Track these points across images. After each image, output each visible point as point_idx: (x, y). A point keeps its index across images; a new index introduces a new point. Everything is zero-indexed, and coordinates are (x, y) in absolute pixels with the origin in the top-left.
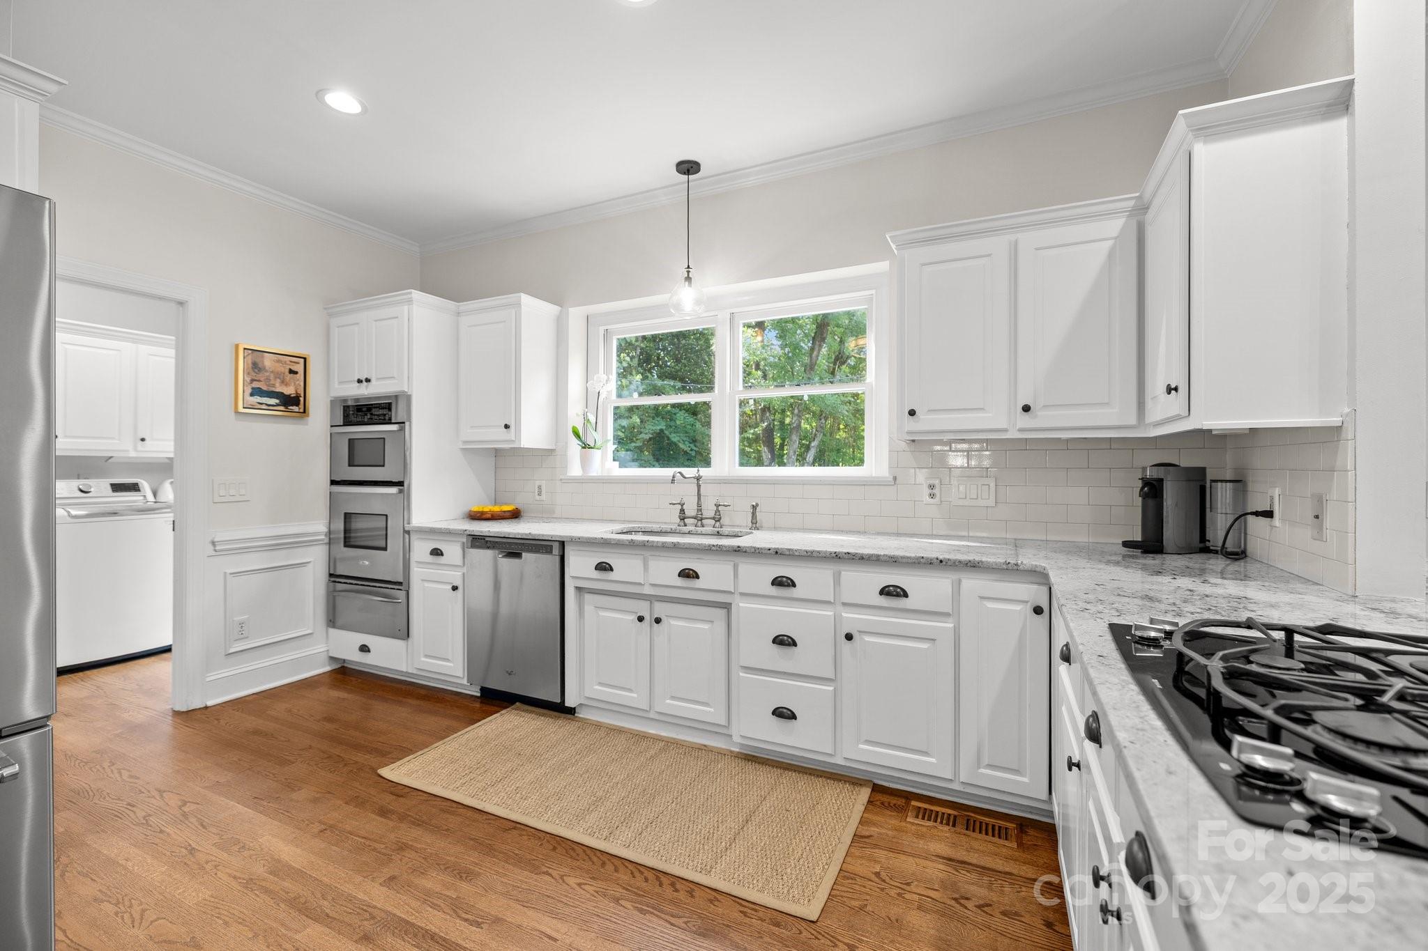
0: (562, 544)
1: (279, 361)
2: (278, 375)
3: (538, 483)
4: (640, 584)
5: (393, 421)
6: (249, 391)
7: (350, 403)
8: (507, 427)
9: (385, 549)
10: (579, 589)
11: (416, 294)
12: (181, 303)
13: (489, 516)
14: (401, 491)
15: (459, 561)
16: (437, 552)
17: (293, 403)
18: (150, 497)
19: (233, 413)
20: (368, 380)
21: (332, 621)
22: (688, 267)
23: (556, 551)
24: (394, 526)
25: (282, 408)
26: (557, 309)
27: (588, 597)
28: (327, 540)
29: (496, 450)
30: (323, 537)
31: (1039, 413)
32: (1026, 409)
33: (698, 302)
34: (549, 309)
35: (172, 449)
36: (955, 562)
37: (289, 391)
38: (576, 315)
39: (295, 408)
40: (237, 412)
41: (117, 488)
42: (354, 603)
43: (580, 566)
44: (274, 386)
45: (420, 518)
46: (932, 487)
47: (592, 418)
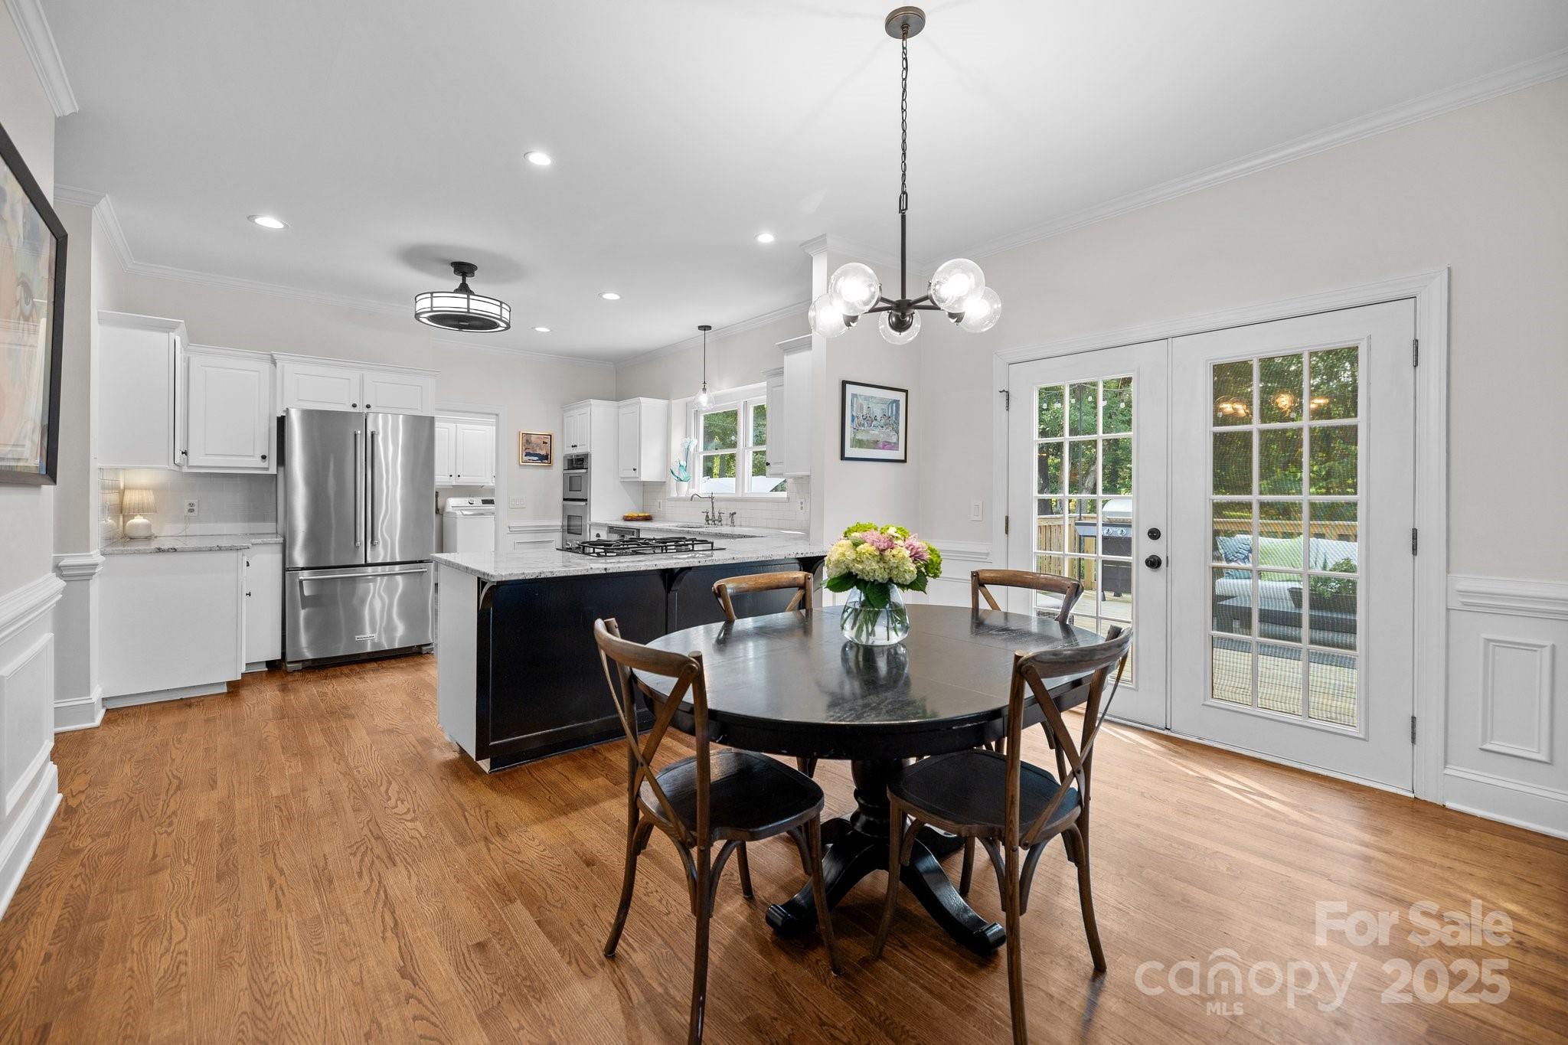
1: (538, 438)
2: (538, 445)
3: (658, 501)
5: (584, 467)
6: (524, 454)
7: (571, 458)
8: (635, 469)
9: (581, 534)
11: (594, 401)
12: (497, 415)
13: (631, 518)
14: (587, 504)
16: (598, 536)
17: (545, 458)
19: (518, 466)
20: (577, 446)
22: (705, 383)
24: (585, 521)
25: (539, 461)
26: (665, 402)
28: (561, 530)
30: (560, 528)
34: (660, 403)
37: (543, 453)
38: (677, 405)
39: (545, 461)
41: (485, 502)
44: (536, 450)
45: (593, 517)
46: (802, 503)
47: (683, 463)
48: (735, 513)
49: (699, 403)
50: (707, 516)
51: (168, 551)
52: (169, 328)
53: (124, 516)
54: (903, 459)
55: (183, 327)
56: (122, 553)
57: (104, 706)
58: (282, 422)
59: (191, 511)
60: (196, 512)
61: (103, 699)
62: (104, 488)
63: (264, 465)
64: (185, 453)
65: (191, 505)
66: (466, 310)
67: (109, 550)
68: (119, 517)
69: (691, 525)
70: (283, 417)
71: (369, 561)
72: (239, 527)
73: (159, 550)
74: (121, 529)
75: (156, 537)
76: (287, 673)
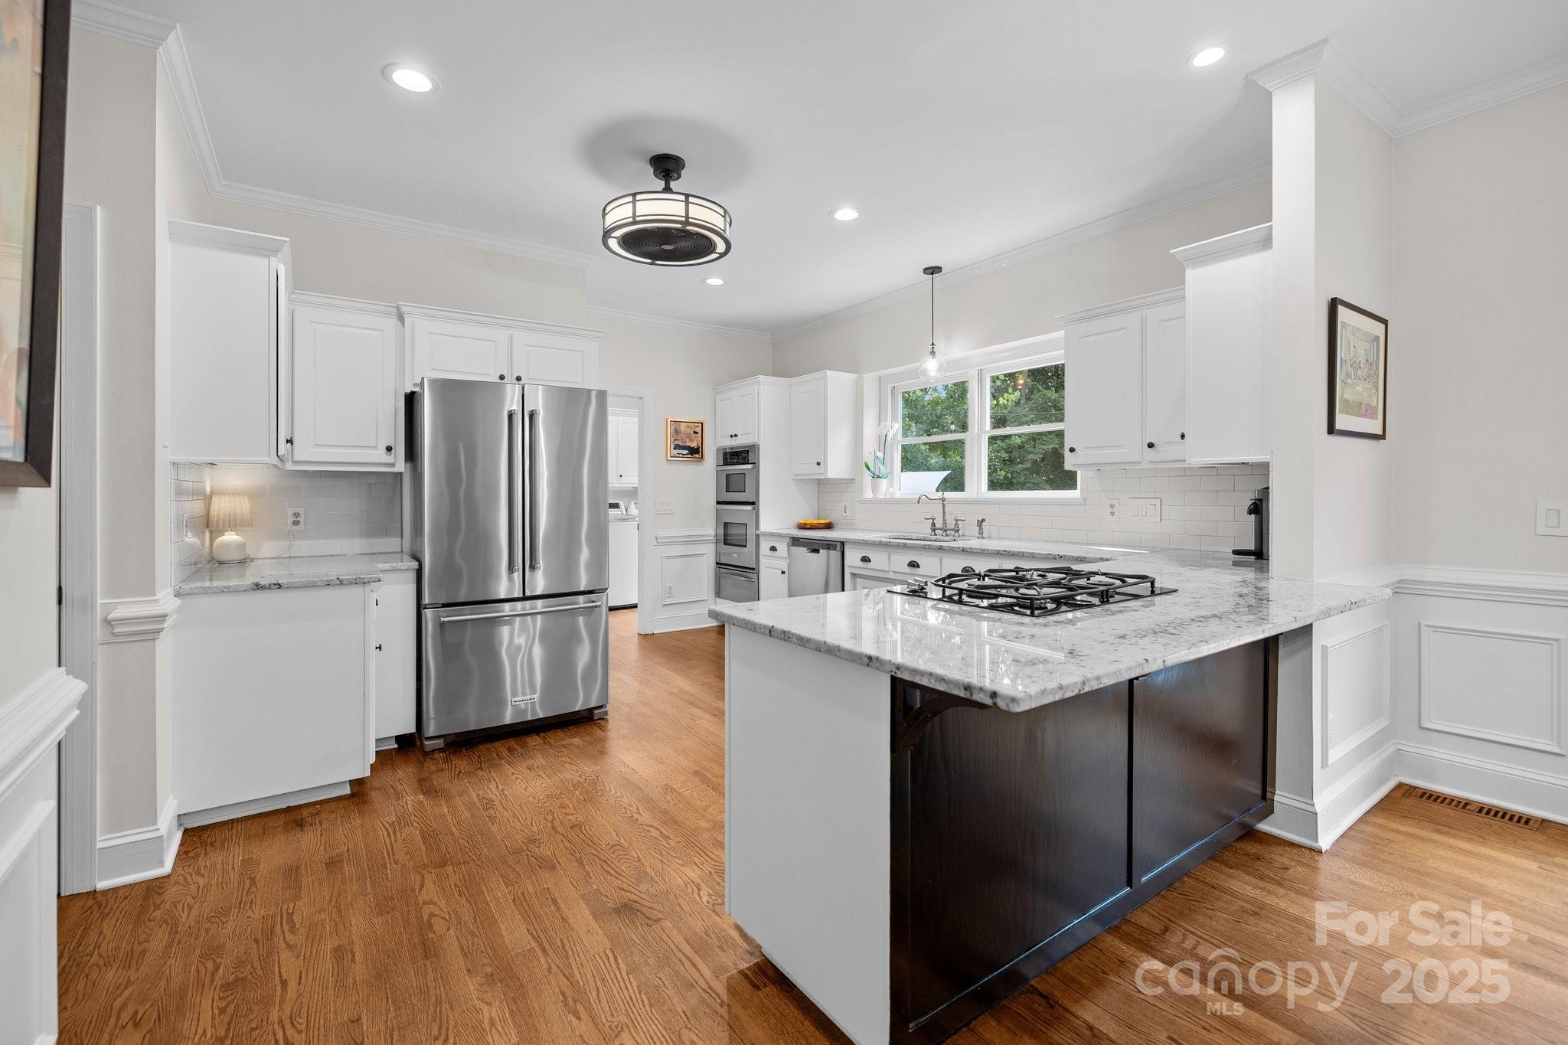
0: (843, 543)
1: (688, 427)
2: (688, 436)
3: (844, 504)
4: (886, 571)
5: (750, 462)
6: (673, 447)
7: (728, 451)
8: (818, 464)
9: (745, 546)
10: (853, 575)
11: (762, 378)
12: (641, 398)
13: (809, 526)
14: (754, 508)
15: (786, 555)
16: (773, 549)
17: (695, 452)
18: (625, 513)
19: (665, 460)
20: (736, 436)
21: (718, 594)
22: (933, 344)
23: (838, 548)
24: (751, 531)
25: (690, 456)
26: (851, 376)
27: (858, 580)
28: (715, 541)
29: (819, 480)
30: (712, 538)
31: (1161, 449)
32: (1151, 445)
33: (940, 369)
34: (847, 377)
35: (637, 482)
36: (1069, 557)
37: (693, 445)
38: (869, 379)
39: (697, 456)
40: (667, 460)
42: (731, 581)
43: (853, 557)
44: (685, 442)
45: (765, 526)
46: (1112, 506)
47: (880, 455)
48: (983, 520)
49: (925, 373)
50: (933, 524)
51: (269, 587)
52: (268, 251)
53: (211, 532)
54: (1381, 433)
55: (287, 249)
56: (206, 592)
57: (180, 825)
58: (411, 401)
59: (296, 523)
60: (302, 523)
61: (179, 816)
62: (180, 492)
63: (390, 459)
64: (290, 441)
65: (296, 515)
66: (684, 219)
67: (187, 587)
68: (204, 536)
69: (909, 535)
70: (413, 393)
71: (528, 593)
72: (355, 545)
73: (258, 587)
74: (207, 550)
75: (252, 560)
76: (426, 754)
